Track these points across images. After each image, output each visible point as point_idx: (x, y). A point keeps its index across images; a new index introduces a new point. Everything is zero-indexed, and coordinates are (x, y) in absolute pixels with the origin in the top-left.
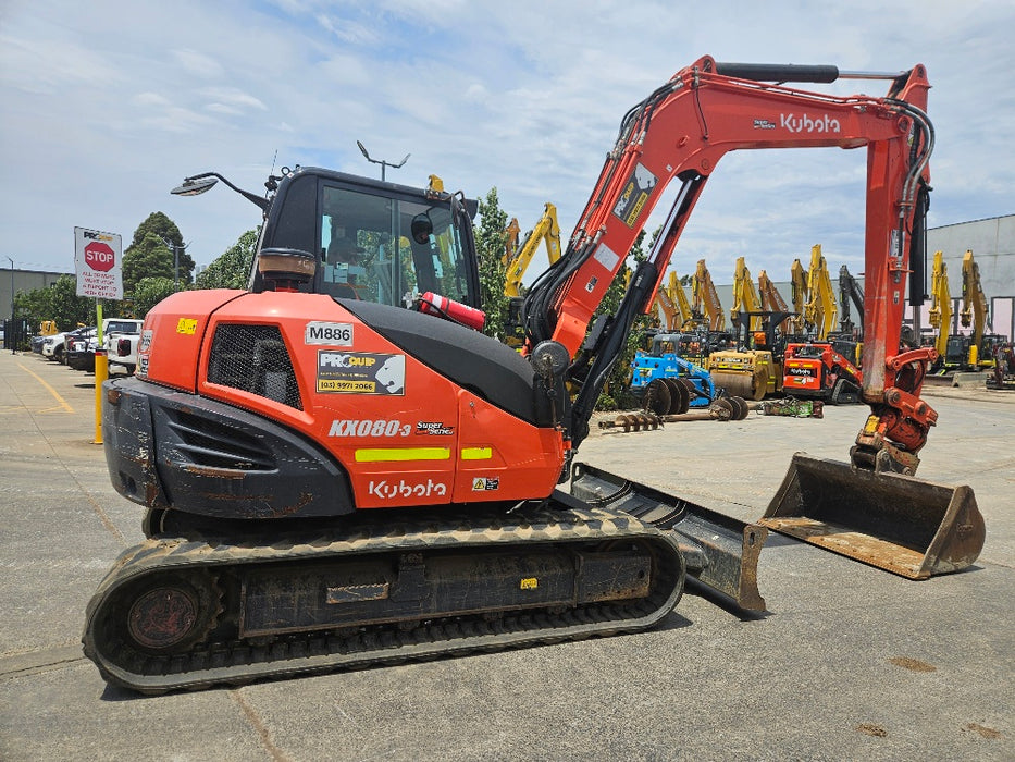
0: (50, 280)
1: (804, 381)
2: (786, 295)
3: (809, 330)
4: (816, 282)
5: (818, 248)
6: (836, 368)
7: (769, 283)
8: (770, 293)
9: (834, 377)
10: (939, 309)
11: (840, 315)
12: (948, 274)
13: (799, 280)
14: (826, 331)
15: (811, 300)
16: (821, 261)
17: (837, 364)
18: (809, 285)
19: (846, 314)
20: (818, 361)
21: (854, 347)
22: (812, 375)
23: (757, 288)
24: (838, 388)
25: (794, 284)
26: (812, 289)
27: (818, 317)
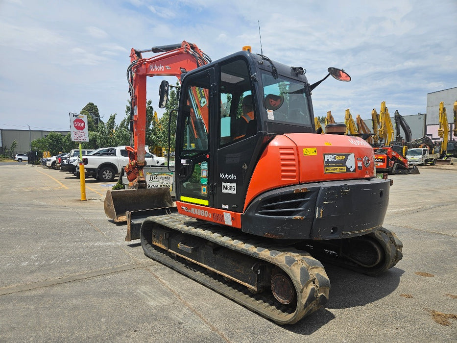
0: (44, 134)
1: (379, 165)
2: (370, 125)
3: (381, 141)
4: (384, 118)
5: (384, 103)
6: (394, 158)
7: (361, 120)
8: (362, 125)
9: (393, 162)
10: (442, 129)
11: (395, 134)
12: (447, 112)
13: (375, 118)
14: (389, 141)
15: (381, 128)
16: (386, 109)
17: (394, 156)
18: (380, 121)
19: (398, 133)
20: (385, 155)
21: (402, 148)
22: (382, 162)
23: (356, 123)
24: (395, 167)
25: (373, 120)
26: (381, 122)
27: (385, 135)
